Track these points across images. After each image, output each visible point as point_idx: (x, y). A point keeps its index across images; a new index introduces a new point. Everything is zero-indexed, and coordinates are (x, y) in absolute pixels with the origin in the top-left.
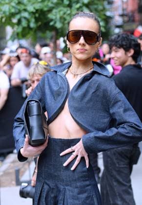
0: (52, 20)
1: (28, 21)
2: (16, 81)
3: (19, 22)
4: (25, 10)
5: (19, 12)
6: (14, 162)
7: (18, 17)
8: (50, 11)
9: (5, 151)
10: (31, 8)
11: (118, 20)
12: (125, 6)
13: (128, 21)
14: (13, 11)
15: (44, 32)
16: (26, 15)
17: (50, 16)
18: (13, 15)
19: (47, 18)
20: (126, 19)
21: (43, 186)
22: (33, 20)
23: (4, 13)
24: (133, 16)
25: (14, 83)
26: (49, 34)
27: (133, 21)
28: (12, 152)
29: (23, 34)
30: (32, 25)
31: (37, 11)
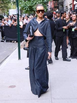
0: (33, 9)
1: (28, 9)
2: (24, 23)
3: (25, 9)
4: (27, 6)
5: (25, 6)
6: (23, 43)
7: (25, 8)
8: (33, 6)
9: (22, 40)
10: (28, 6)
11: (49, 10)
12: (51, 7)
13: (52, 10)
14: (24, 6)
15: (31, 12)
16: (27, 7)
17: (33, 8)
18: (24, 7)
19: (32, 8)
20: (51, 10)
21: (32, 48)
22: (29, 8)
23: (22, 6)
24: (53, 9)
25: (24, 24)
26: (33, 12)
27: (53, 10)
28: (23, 41)
29: (26, 12)
30: (28, 10)
31: (30, 6)
